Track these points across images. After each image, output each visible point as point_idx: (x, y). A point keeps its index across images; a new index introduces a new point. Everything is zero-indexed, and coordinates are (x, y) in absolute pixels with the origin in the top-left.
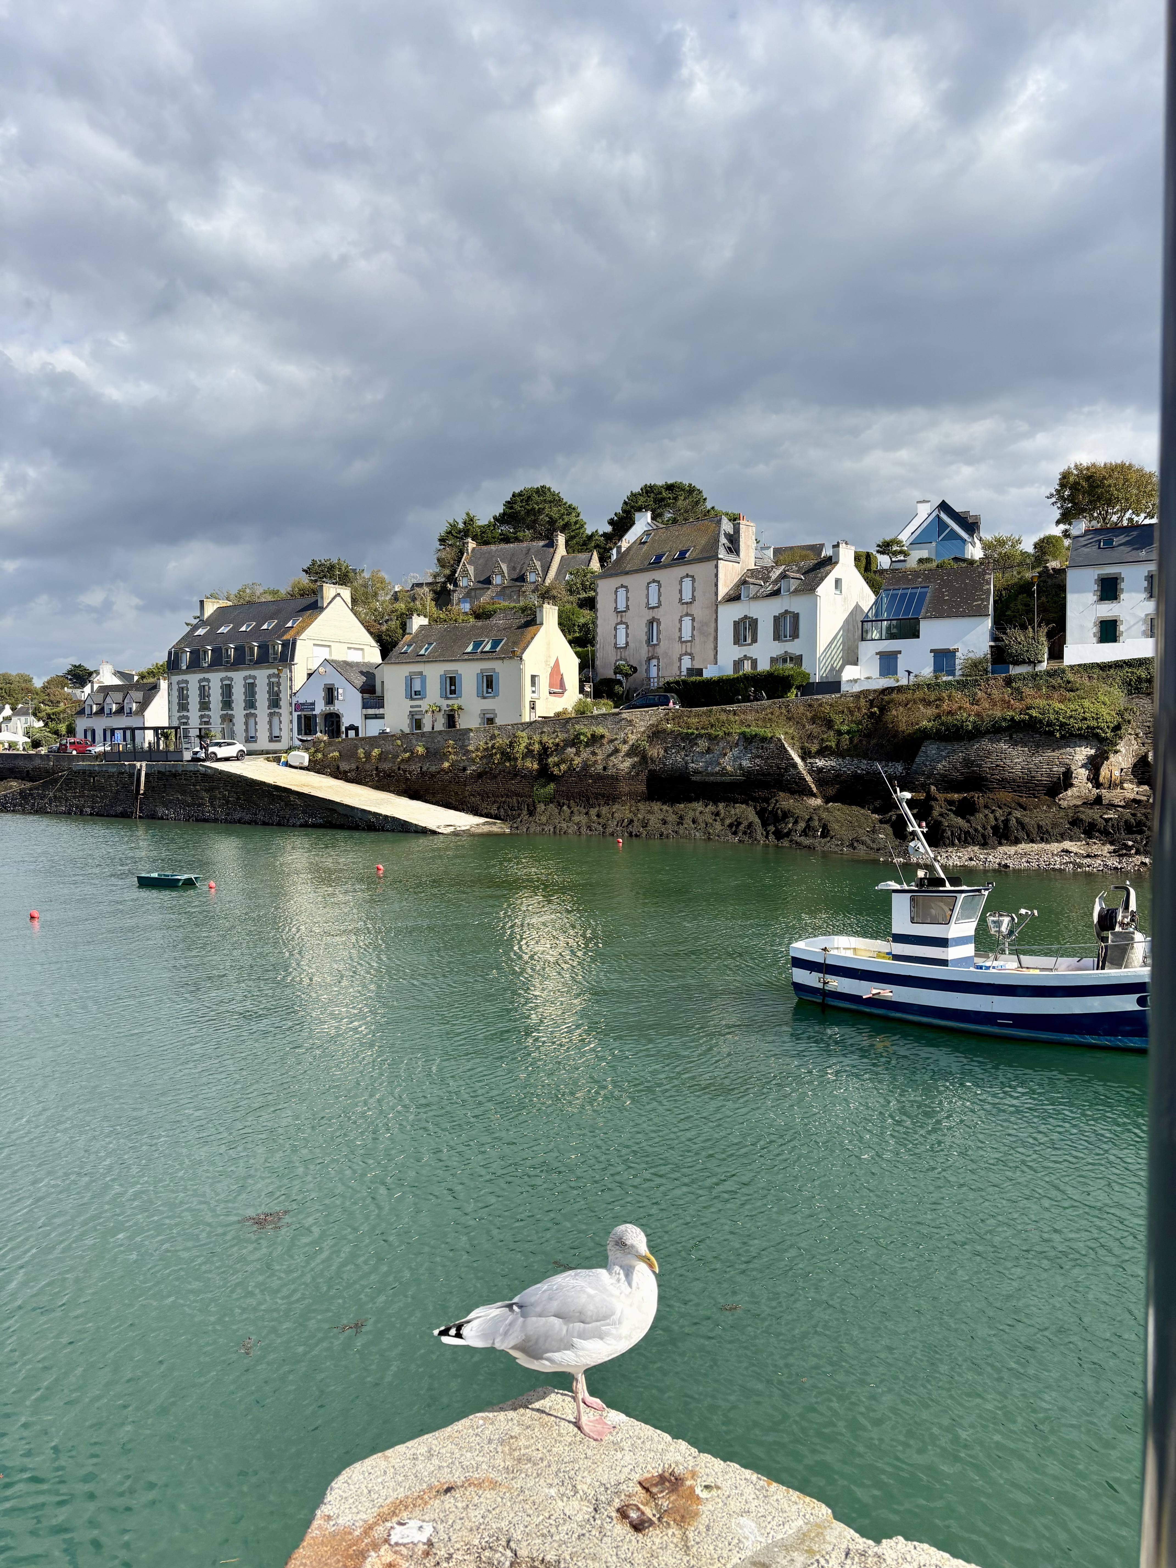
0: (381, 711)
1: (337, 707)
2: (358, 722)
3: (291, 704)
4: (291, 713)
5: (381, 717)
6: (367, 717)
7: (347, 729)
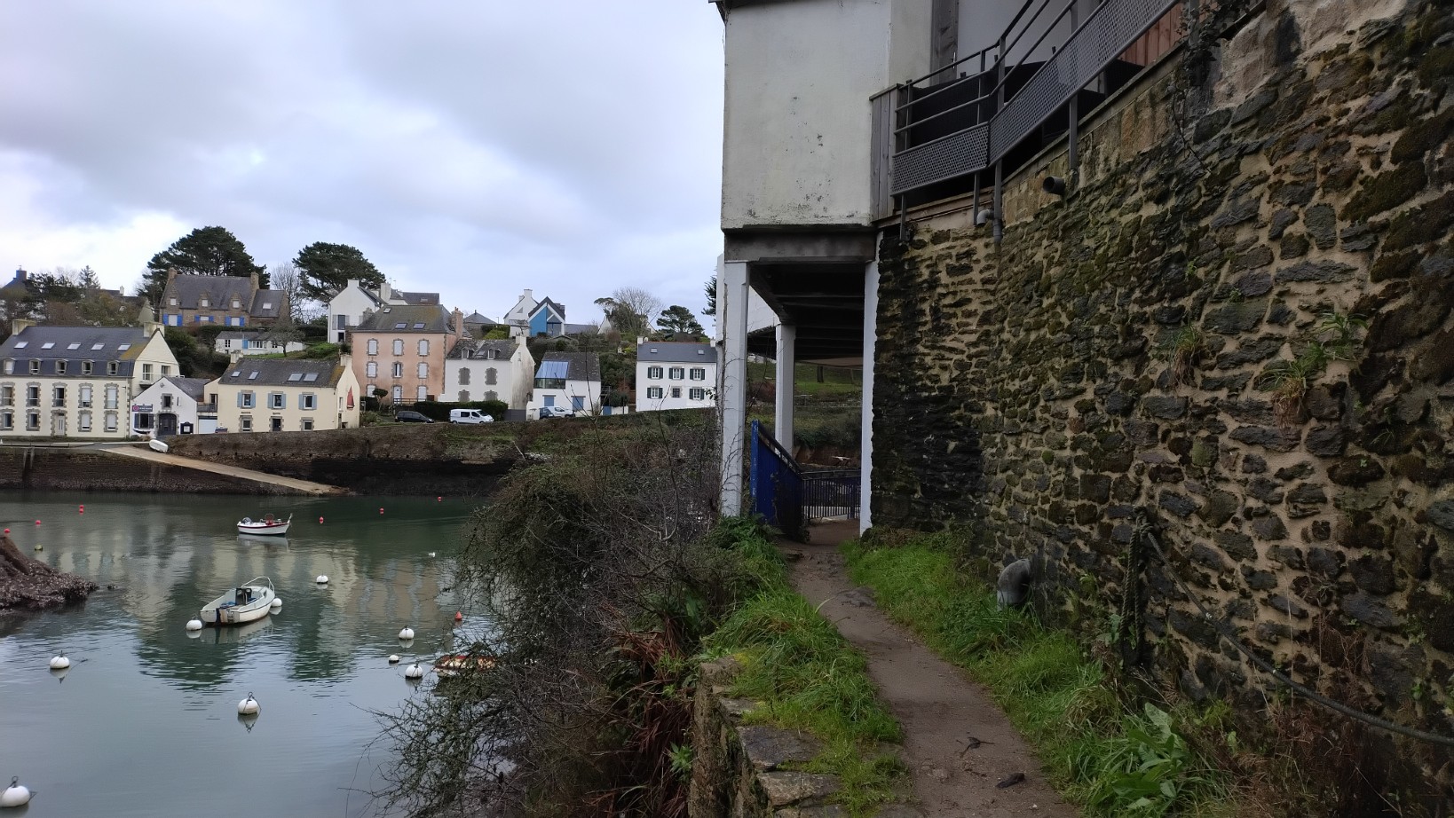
0: (214, 414)
1: (174, 409)
2: (192, 419)
3: (129, 406)
4: (129, 412)
5: (215, 418)
6: (200, 418)
7: (183, 426)
